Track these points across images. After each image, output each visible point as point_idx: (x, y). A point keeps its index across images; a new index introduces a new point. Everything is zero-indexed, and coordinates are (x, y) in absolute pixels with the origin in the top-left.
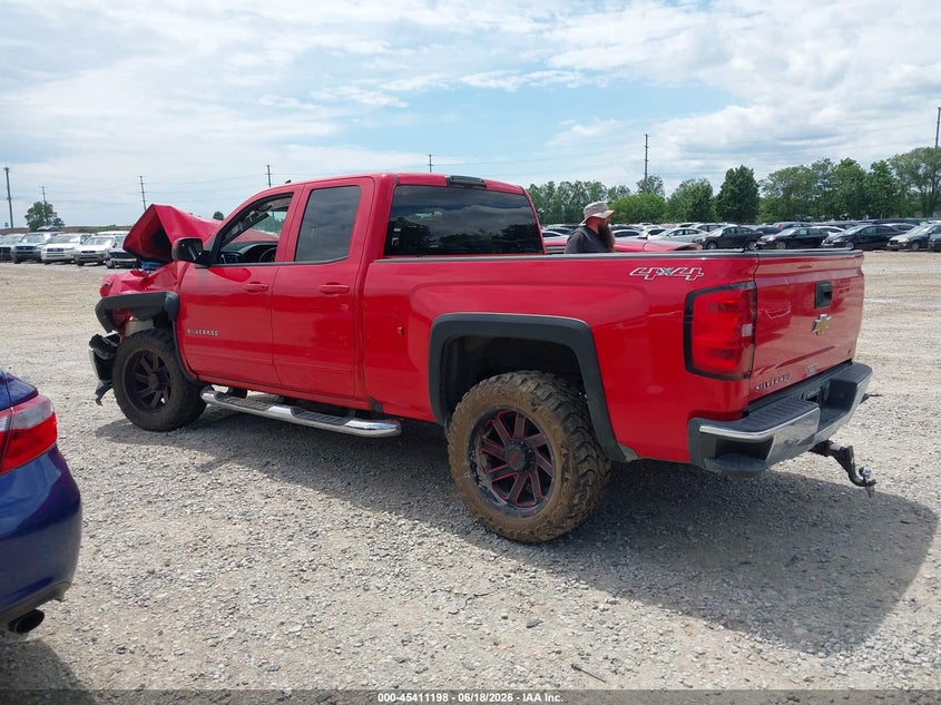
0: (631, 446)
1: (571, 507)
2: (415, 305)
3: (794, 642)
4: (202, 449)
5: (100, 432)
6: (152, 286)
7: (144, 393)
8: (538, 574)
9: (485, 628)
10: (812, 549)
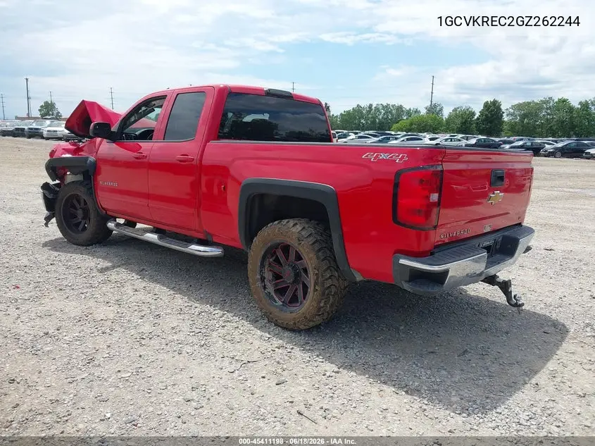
0: (359, 270)
1: (319, 309)
2: (232, 172)
3: (449, 405)
4: (105, 258)
5: (45, 245)
6: (82, 153)
7: (75, 221)
8: (293, 351)
9: (248, 384)
10: (479, 346)
